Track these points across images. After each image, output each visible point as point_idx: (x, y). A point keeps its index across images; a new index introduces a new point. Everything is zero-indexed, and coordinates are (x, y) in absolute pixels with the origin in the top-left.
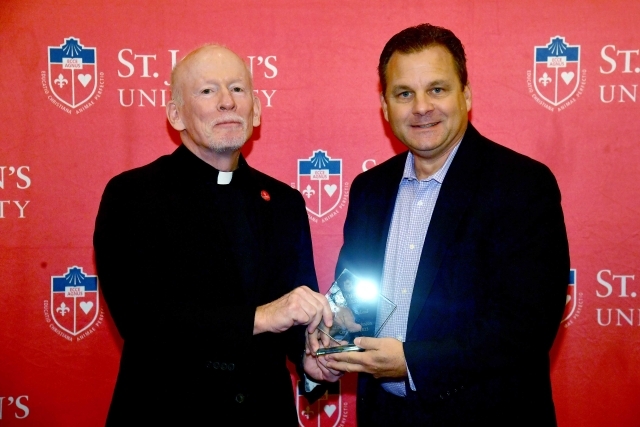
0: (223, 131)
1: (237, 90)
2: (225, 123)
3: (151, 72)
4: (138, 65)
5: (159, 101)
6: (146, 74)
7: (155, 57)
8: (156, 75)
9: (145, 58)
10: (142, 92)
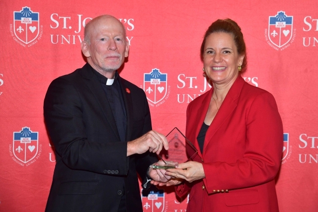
0: (110, 61)
1: (118, 39)
2: (111, 57)
3: (67, 26)
4: (61, 22)
5: (71, 41)
6: (65, 27)
7: (70, 18)
8: (70, 28)
9: (65, 18)
10: (63, 36)
